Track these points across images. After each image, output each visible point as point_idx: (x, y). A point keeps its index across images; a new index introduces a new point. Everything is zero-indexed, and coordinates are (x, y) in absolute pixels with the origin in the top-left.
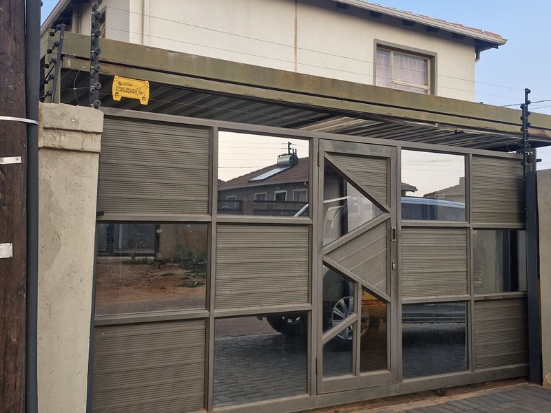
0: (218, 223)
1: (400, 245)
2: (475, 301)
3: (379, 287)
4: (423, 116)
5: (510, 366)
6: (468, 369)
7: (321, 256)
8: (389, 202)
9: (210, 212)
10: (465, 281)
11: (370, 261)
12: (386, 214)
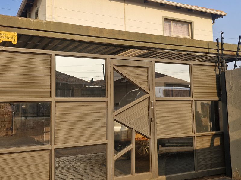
0: (56, 102)
1: (155, 109)
2: (197, 136)
3: (145, 130)
4: (168, 47)
5: (217, 168)
6: (194, 171)
7: (112, 116)
8: (149, 89)
9: (51, 96)
10: (191, 127)
11: (140, 118)
12: (147, 94)
